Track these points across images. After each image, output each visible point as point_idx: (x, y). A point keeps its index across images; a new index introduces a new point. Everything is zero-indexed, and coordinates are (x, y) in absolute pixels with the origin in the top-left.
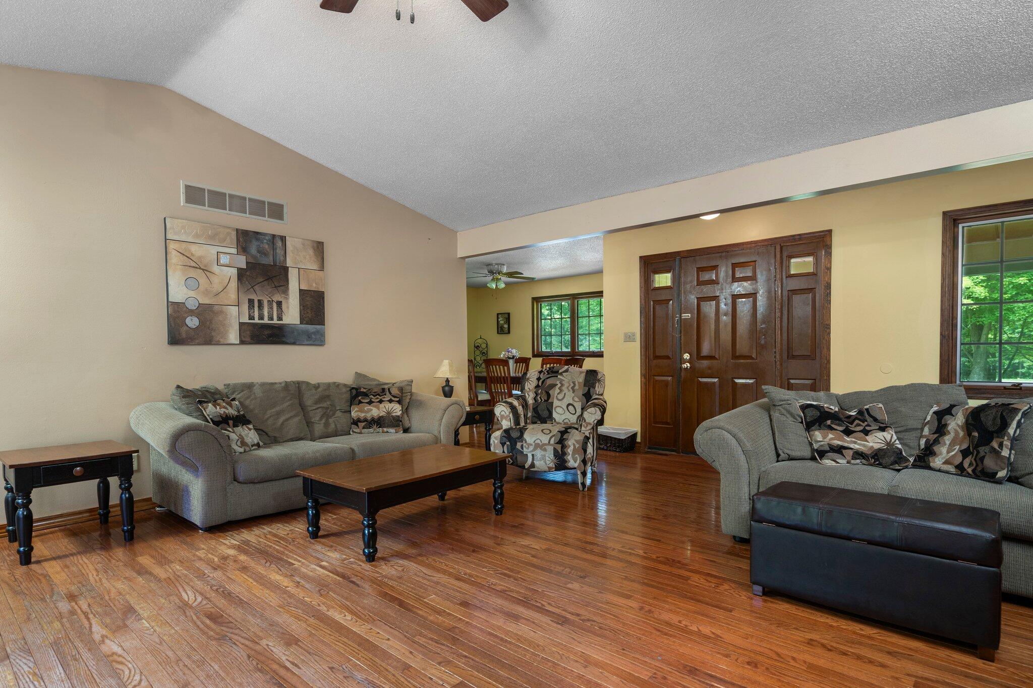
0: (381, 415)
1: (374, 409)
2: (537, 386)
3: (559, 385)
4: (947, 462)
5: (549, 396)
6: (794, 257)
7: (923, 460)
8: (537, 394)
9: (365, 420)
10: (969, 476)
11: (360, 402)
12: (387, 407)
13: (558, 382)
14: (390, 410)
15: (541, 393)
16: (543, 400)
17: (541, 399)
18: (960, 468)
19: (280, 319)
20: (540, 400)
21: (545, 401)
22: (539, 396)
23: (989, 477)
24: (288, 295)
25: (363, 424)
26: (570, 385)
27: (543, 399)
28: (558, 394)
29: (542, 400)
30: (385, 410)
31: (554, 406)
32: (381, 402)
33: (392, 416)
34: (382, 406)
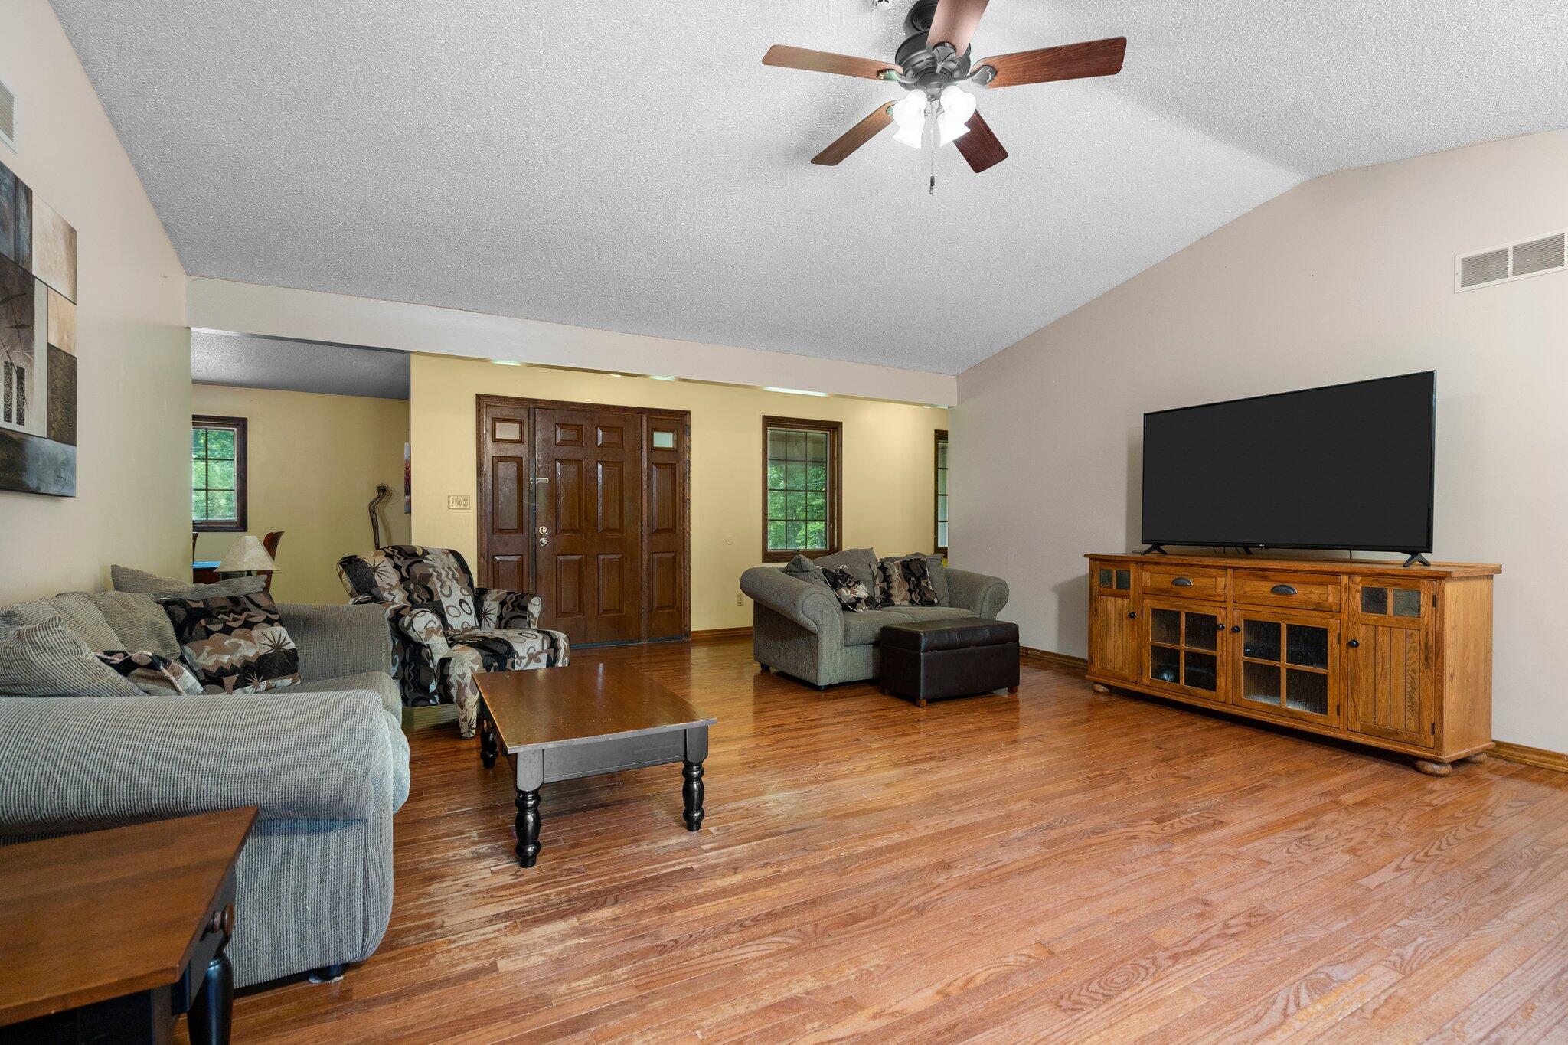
0: (262, 652)
1: (242, 642)
2: (402, 580)
3: (435, 574)
4: (903, 600)
5: (430, 592)
6: (658, 431)
7: (887, 600)
8: (410, 593)
9: (234, 670)
10: (917, 605)
11: (209, 633)
12: (269, 635)
13: (430, 570)
14: (277, 640)
15: (416, 589)
16: (426, 600)
17: (420, 598)
18: (912, 602)
19: (21, 422)
20: (420, 601)
21: (428, 600)
22: (416, 594)
23: (931, 603)
24: (31, 354)
25: (234, 678)
26: (448, 574)
27: (423, 598)
28: (441, 587)
29: (423, 600)
30: (267, 641)
31: (445, 607)
32: (249, 625)
33: (285, 651)
34: (255, 633)
